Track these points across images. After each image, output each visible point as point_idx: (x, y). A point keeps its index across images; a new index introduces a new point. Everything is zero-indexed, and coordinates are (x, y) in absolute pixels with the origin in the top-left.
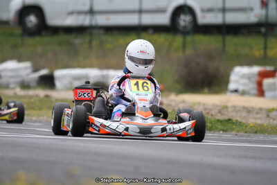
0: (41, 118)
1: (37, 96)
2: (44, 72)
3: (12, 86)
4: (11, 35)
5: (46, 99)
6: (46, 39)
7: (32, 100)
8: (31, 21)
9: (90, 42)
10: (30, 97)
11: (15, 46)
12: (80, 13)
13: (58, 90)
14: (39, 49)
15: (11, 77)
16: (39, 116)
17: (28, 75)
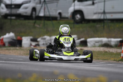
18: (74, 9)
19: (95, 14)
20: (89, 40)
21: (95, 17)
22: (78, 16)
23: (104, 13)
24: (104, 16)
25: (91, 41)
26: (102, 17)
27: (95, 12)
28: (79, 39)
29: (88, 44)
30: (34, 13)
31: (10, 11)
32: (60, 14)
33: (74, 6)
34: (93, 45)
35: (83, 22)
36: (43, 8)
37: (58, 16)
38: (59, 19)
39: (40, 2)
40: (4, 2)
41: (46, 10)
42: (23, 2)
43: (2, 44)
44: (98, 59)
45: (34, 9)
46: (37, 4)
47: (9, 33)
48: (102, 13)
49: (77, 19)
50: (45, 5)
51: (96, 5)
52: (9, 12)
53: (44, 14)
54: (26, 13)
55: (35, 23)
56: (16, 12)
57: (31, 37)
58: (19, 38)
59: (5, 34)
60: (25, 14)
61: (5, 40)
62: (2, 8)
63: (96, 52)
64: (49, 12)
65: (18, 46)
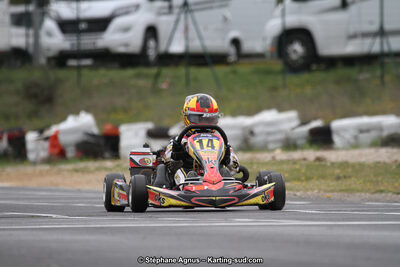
0: (309, 193)
1: (305, 159)
2: (317, 124)
3: (271, 146)
4: (268, 72)
5: (317, 163)
6: (318, 76)
7: (297, 166)
8: (295, 51)
9: (382, 77)
10: (294, 162)
11: (274, 89)
12: (365, 35)
13: (338, 149)
14: (308, 90)
15: (269, 134)
16: (307, 190)
17: (293, 129)
18: (284, 23)
19: (353, 37)
20: (336, 124)
21: (352, 48)
22: (297, 49)
23: (382, 33)
24: (382, 44)
25: (345, 129)
26: (374, 46)
27: (352, 30)
28: (304, 123)
29: (336, 139)
30: (152, 43)
31: (75, 42)
32: (236, 42)
33: (283, 14)
34: (352, 141)
35: (314, 67)
36: (181, 26)
37: (232, 50)
38: (232, 58)
39: (170, 8)
40: (52, 14)
41: (192, 33)
42: (115, 10)
43: (56, 151)
44: (381, 191)
45: (151, 31)
46: (160, 14)
47: (76, 113)
48: (374, 35)
49: (294, 57)
50: (186, 18)
51: (353, 9)
52: (72, 45)
53: (187, 47)
54: (126, 45)
55: (157, 76)
56: (94, 43)
57: (150, 125)
58: (108, 127)
59: (63, 119)
60: (122, 50)
61: (63, 139)
62: (49, 34)
63: (369, 166)
64: (200, 38)
65: (107, 155)
